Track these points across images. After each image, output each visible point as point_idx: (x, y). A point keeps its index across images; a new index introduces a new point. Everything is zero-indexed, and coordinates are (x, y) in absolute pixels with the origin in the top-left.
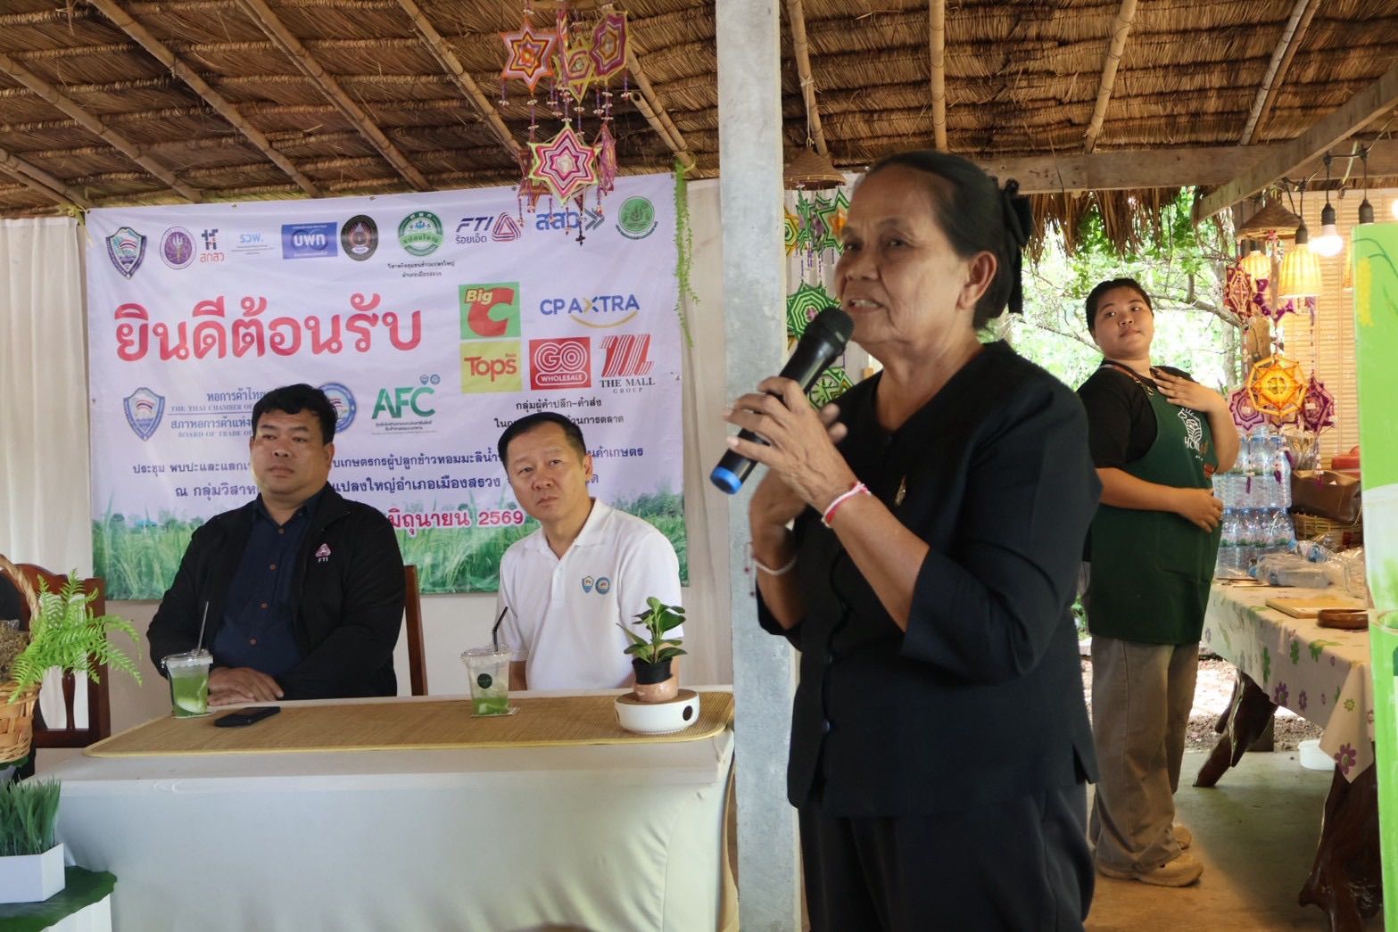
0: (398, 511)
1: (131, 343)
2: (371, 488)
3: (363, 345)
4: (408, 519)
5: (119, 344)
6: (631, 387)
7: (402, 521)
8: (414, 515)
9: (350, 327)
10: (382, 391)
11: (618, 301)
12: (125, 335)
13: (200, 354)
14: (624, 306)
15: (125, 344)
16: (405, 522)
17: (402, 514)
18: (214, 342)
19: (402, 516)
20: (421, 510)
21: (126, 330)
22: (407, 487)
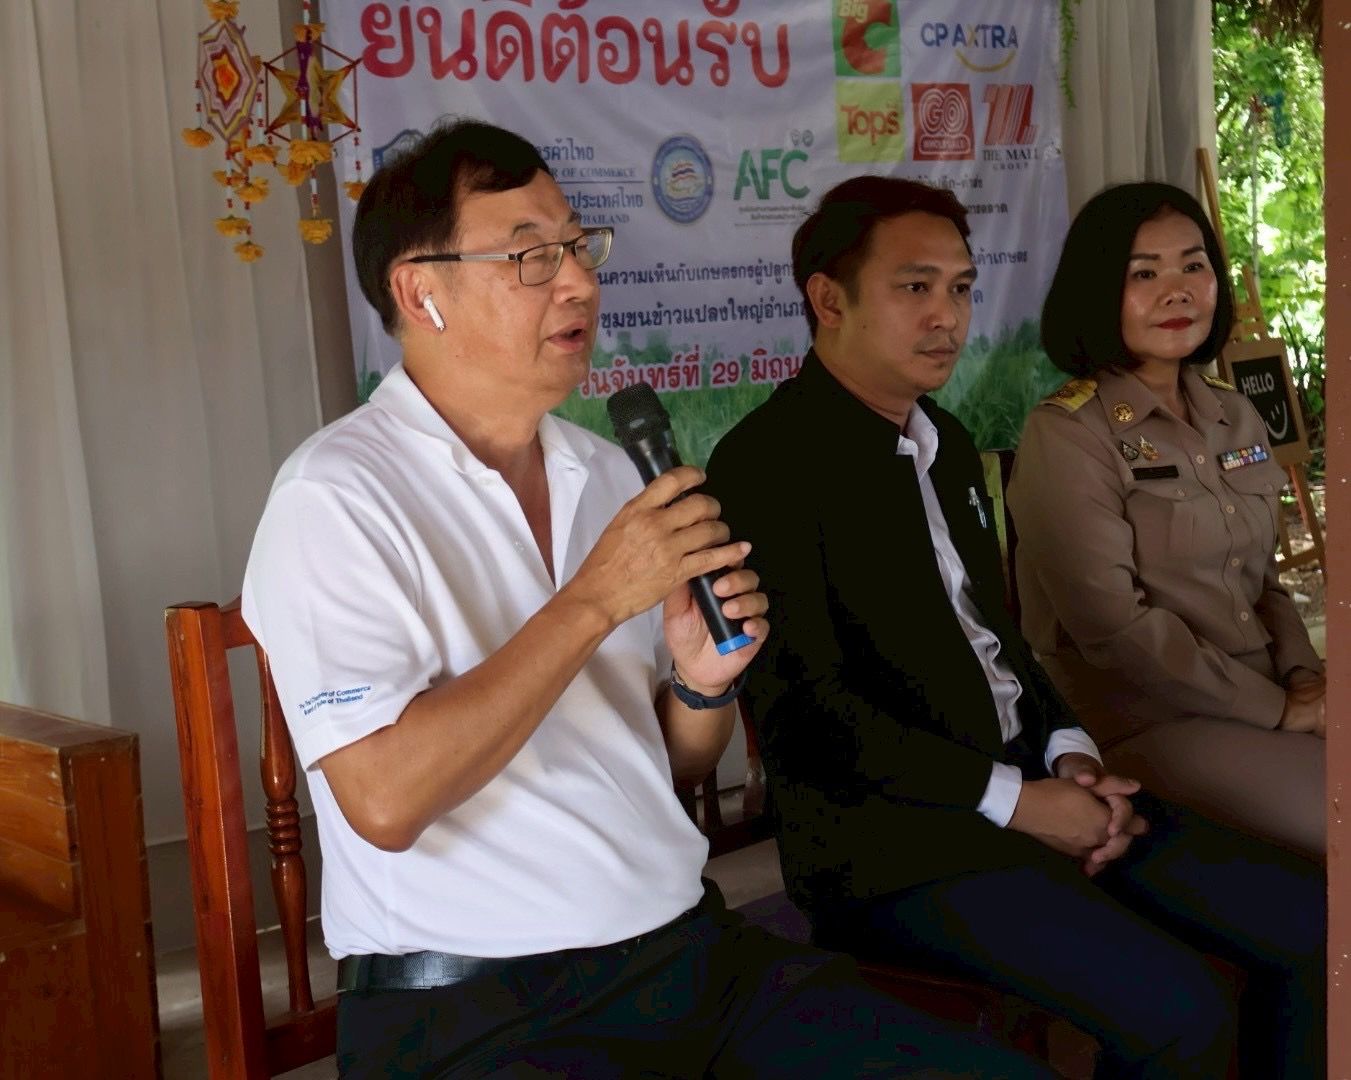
0: (764, 352)
1: (388, 42)
2: (734, 315)
3: (720, 75)
4: (776, 365)
5: (367, 44)
6: (1014, 162)
7: (768, 368)
8: (783, 359)
9: (704, 44)
10: (746, 153)
11: (998, 33)
12: (380, 26)
13: (494, 74)
14: (1006, 41)
15: (378, 43)
16: (773, 371)
17: (769, 357)
18: (516, 50)
19: (769, 359)
20: (792, 351)
21: (380, 17)
22: (776, 312)
